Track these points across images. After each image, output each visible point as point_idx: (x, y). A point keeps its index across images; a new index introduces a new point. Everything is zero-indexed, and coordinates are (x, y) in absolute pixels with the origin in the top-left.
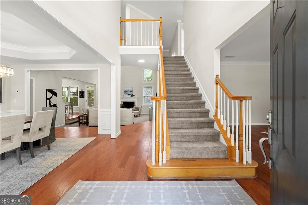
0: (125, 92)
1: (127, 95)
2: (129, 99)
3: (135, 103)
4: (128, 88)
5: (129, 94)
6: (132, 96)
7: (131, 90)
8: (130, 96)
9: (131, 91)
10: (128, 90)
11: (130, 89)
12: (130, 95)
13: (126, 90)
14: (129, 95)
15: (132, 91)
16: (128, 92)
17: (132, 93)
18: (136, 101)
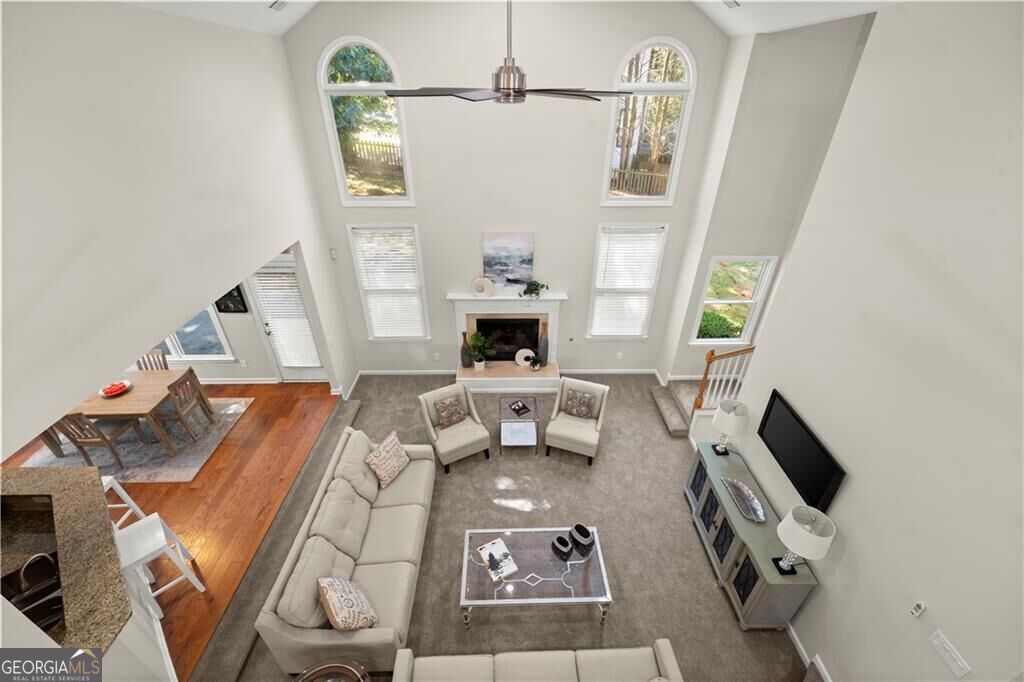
0: (490, 263)
1: (500, 285)
2: (508, 302)
3: (545, 325)
4: (500, 242)
5: (511, 277)
6: (533, 288)
7: (526, 254)
8: (523, 287)
9: (523, 262)
10: (504, 254)
11: (516, 247)
12: (516, 281)
13: (491, 252)
14: (509, 281)
15: (530, 261)
16: (506, 265)
17: (531, 269)
18: (551, 316)
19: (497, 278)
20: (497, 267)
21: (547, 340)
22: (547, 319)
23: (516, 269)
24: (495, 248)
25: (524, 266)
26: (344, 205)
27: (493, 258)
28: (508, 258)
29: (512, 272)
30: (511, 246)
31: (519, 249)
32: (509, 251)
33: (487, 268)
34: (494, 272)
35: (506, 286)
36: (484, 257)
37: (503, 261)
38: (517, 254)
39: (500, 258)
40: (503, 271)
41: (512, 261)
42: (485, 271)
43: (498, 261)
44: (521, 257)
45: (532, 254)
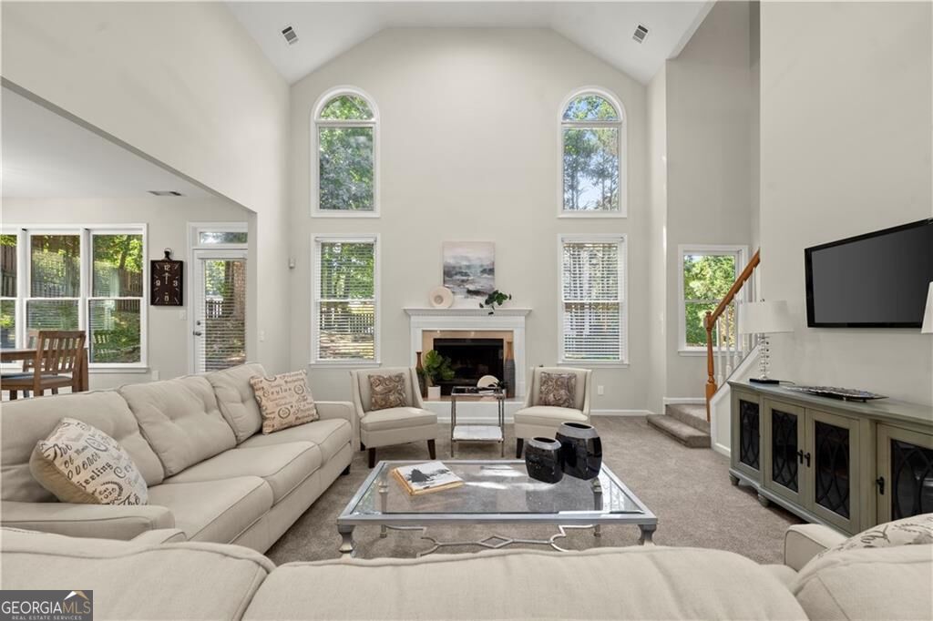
0: (449, 273)
1: (459, 297)
2: (471, 321)
3: (510, 344)
4: (461, 252)
5: (472, 287)
6: (495, 298)
7: (486, 263)
8: (482, 300)
9: (484, 271)
10: (465, 263)
11: (476, 256)
12: (477, 293)
13: (452, 262)
14: (469, 292)
15: (491, 271)
16: (466, 274)
17: (493, 279)
18: (516, 333)
19: (457, 289)
20: (458, 277)
21: (513, 361)
22: (512, 339)
23: (478, 280)
24: (455, 258)
25: (485, 275)
26: (313, 215)
27: (454, 268)
28: (468, 267)
29: (473, 282)
30: (472, 255)
31: (480, 259)
32: (469, 260)
33: (447, 278)
34: (454, 282)
35: (467, 297)
36: (445, 267)
37: (463, 270)
38: (477, 263)
39: (460, 268)
40: (463, 281)
41: (473, 270)
42: (444, 282)
43: (458, 270)
44: (482, 266)
45: (493, 264)
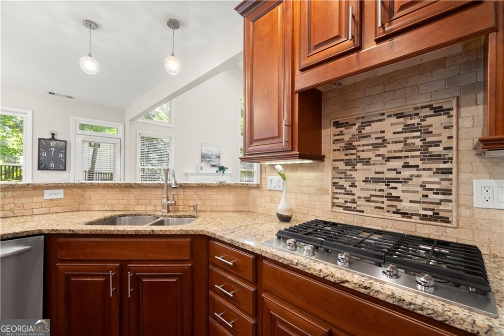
0: (204, 157)
1: (208, 167)
4: (208, 148)
5: (213, 164)
6: (222, 168)
7: (218, 154)
8: (217, 169)
9: (217, 157)
10: (210, 153)
11: (214, 150)
12: (214, 166)
13: (205, 152)
14: (212, 165)
15: (219, 157)
16: (210, 158)
17: (220, 161)
19: (207, 164)
20: (207, 159)
24: (206, 150)
25: (217, 159)
27: (206, 155)
28: (211, 155)
29: (213, 161)
30: (212, 150)
32: (211, 152)
33: (203, 159)
34: (206, 161)
35: (211, 168)
36: (202, 154)
37: (210, 156)
38: (214, 153)
39: (208, 155)
40: (209, 161)
41: (213, 156)
42: (202, 161)
44: (216, 155)
45: (220, 154)
